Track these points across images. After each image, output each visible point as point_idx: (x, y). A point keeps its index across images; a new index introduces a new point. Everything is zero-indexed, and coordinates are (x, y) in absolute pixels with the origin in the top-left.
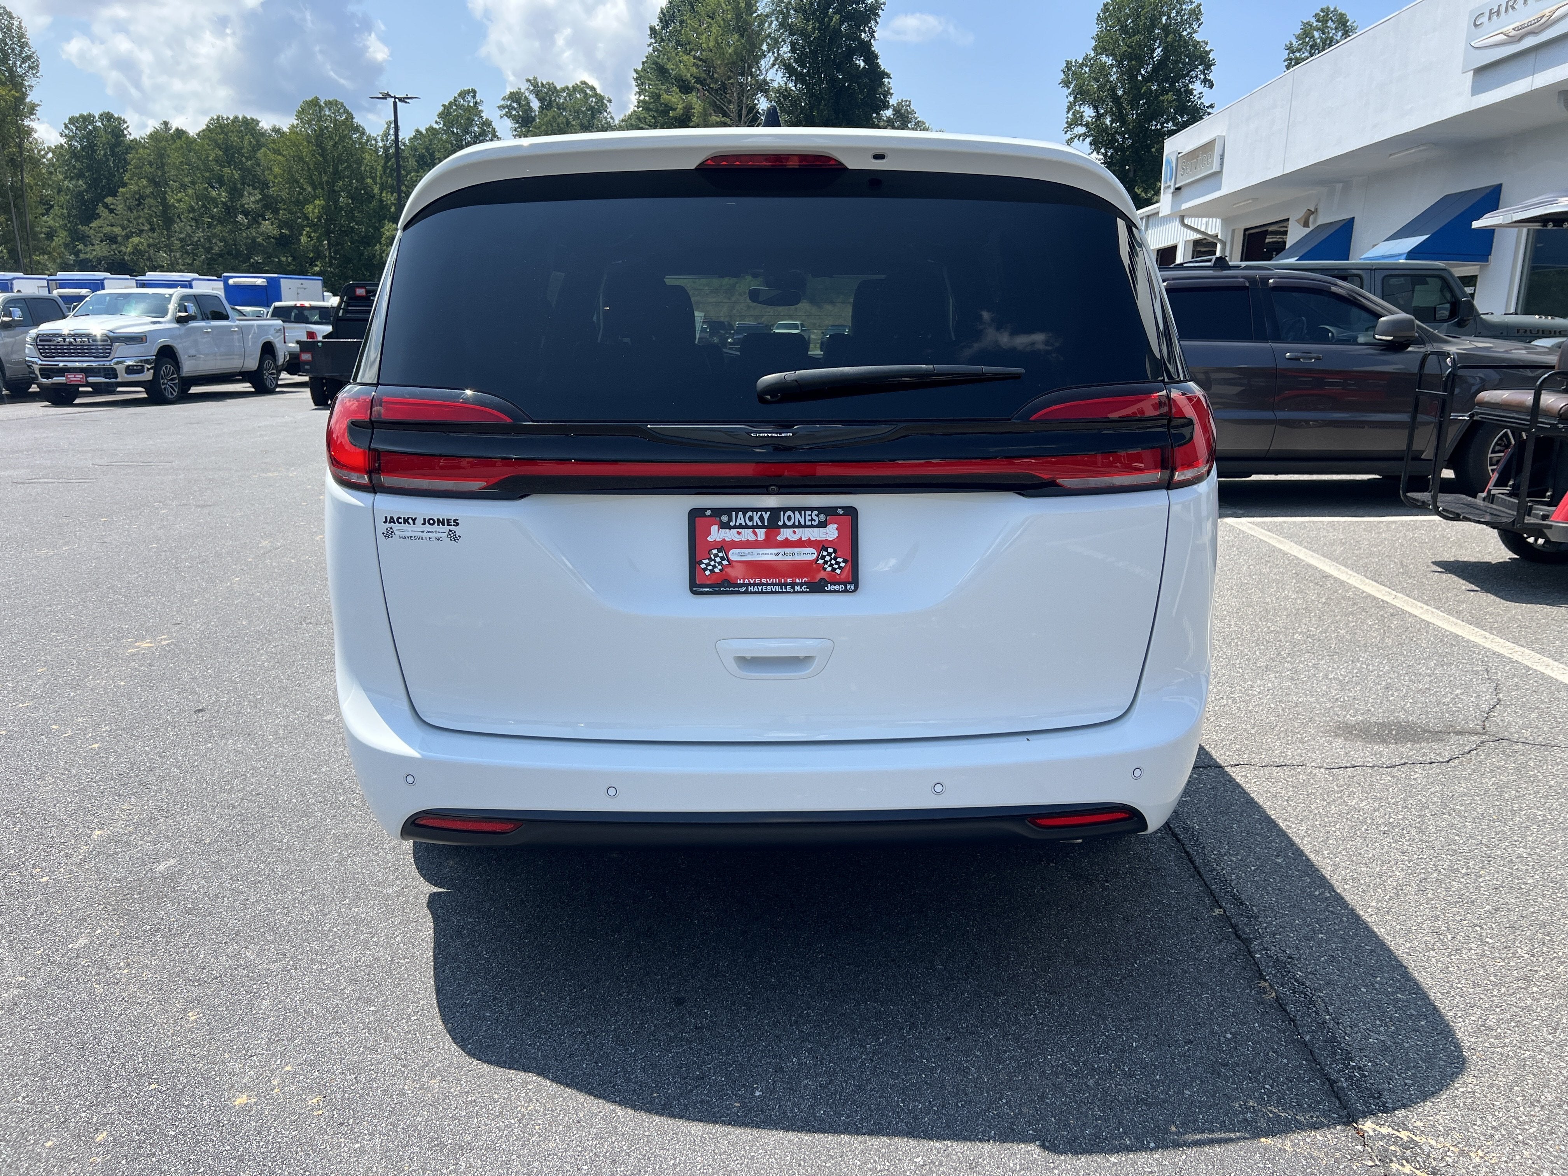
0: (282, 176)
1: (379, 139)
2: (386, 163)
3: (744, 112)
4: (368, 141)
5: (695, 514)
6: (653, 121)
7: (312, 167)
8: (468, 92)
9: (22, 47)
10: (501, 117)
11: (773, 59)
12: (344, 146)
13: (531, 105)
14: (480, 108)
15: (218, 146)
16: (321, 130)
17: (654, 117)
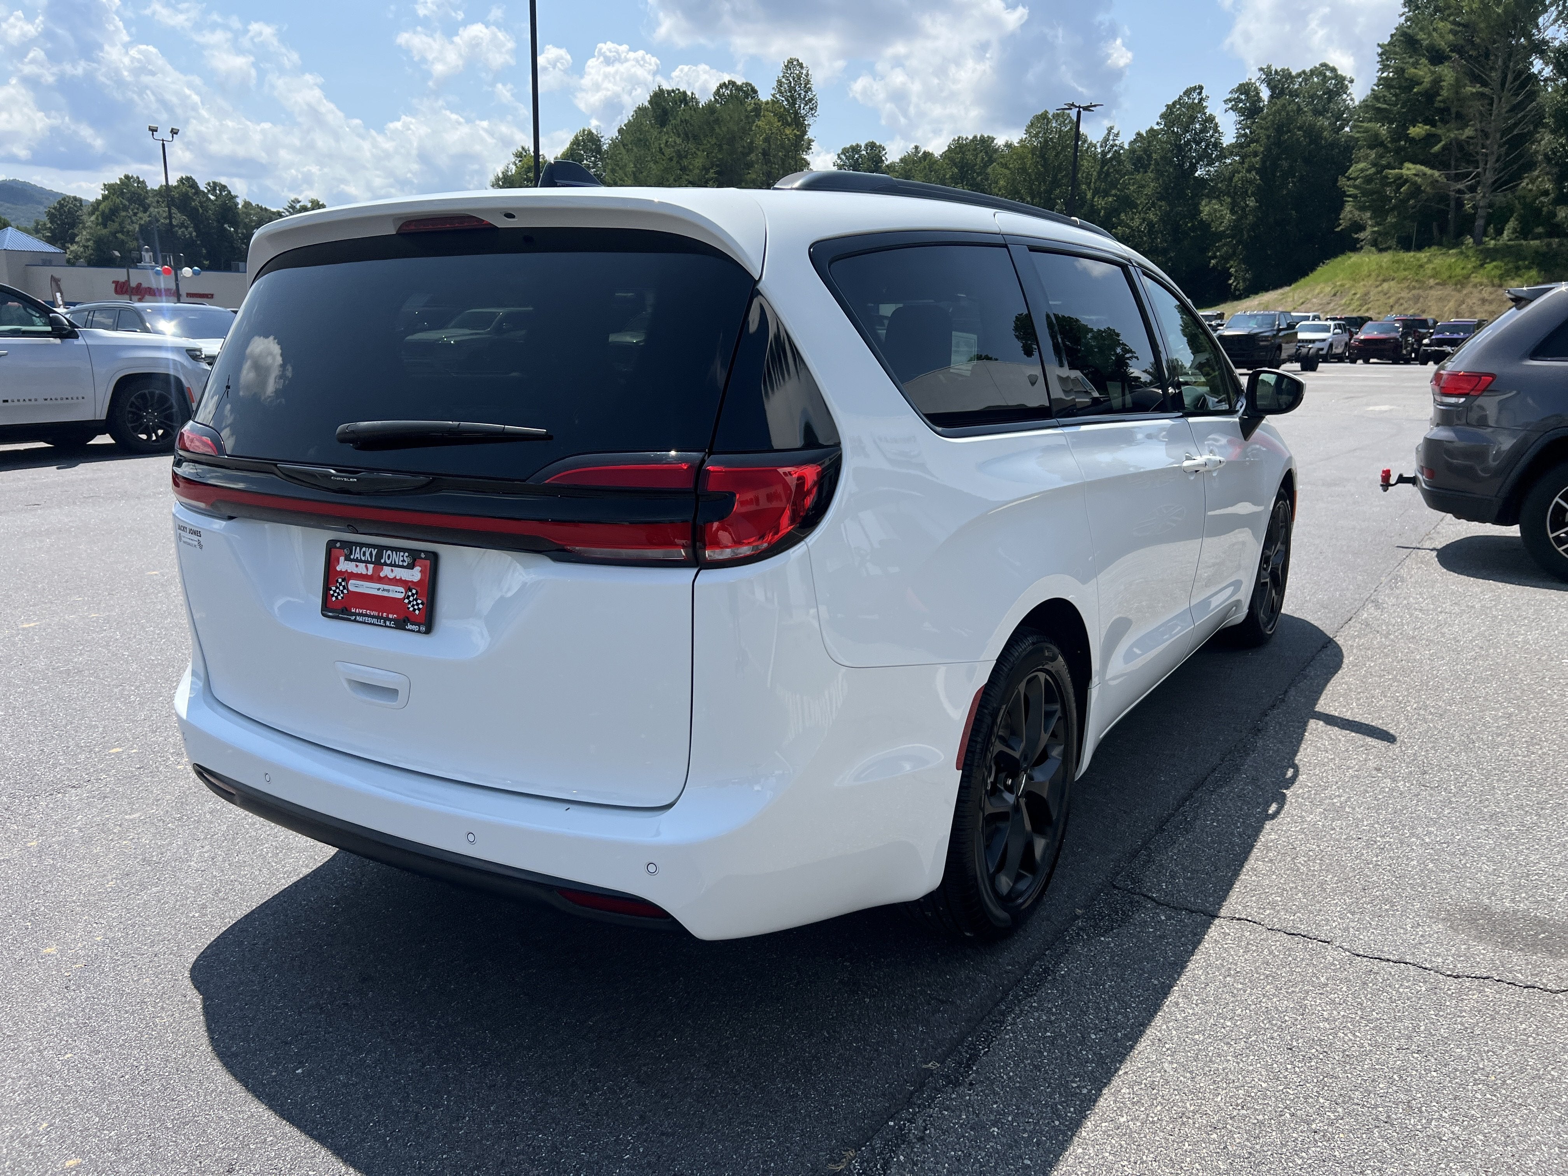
0: (1006, 188)
1: (1098, 145)
2: (1102, 168)
3: (1510, 77)
4: (1088, 147)
5: (331, 546)
6: (1394, 99)
7: (1033, 177)
8: (1194, 89)
9: (806, 92)
10: (1226, 111)
11: (1555, 13)
12: (1066, 156)
13: (1261, 95)
14: (1205, 104)
15: (955, 164)
16: (1046, 141)
17: (1396, 95)
